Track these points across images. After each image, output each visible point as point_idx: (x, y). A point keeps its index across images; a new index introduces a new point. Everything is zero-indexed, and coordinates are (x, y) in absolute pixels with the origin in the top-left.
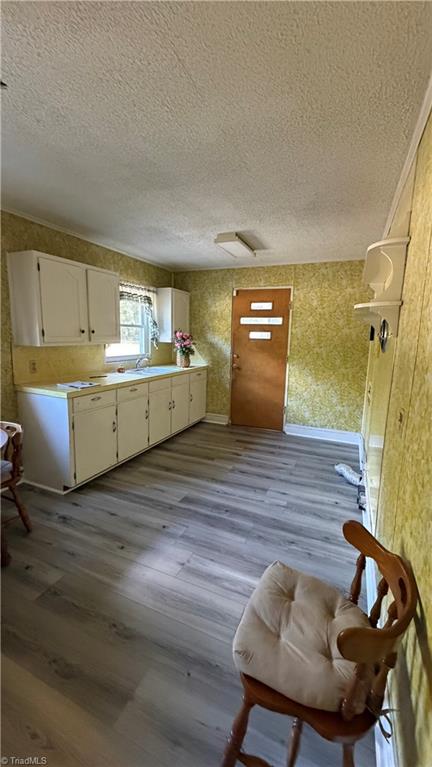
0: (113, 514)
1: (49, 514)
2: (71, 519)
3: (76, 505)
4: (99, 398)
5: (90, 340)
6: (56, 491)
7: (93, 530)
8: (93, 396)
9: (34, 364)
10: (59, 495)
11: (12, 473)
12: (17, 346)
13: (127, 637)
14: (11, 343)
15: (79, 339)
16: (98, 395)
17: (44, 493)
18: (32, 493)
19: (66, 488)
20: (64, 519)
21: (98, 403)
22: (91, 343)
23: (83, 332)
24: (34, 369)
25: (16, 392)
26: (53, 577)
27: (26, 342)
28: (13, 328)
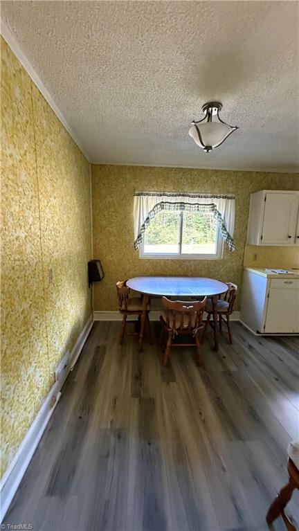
0: (280, 360)
1: (244, 340)
2: (254, 349)
3: (261, 344)
4: (291, 283)
5: (295, 243)
6: (252, 331)
7: (264, 360)
8: (286, 280)
9: (256, 256)
10: (253, 334)
11: (228, 309)
12: (248, 245)
13: (255, 418)
14: (245, 243)
15: (286, 242)
16: (292, 280)
17: (246, 330)
18: (240, 327)
19: (258, 332)
20: (250, 347)
21: (290, 286)
22: (295, 245)
23: (290, 237)
24: (256, 258)
25: (243, 270)
26: (233, 368)
27: (253, 243)
28: (248, 234)
